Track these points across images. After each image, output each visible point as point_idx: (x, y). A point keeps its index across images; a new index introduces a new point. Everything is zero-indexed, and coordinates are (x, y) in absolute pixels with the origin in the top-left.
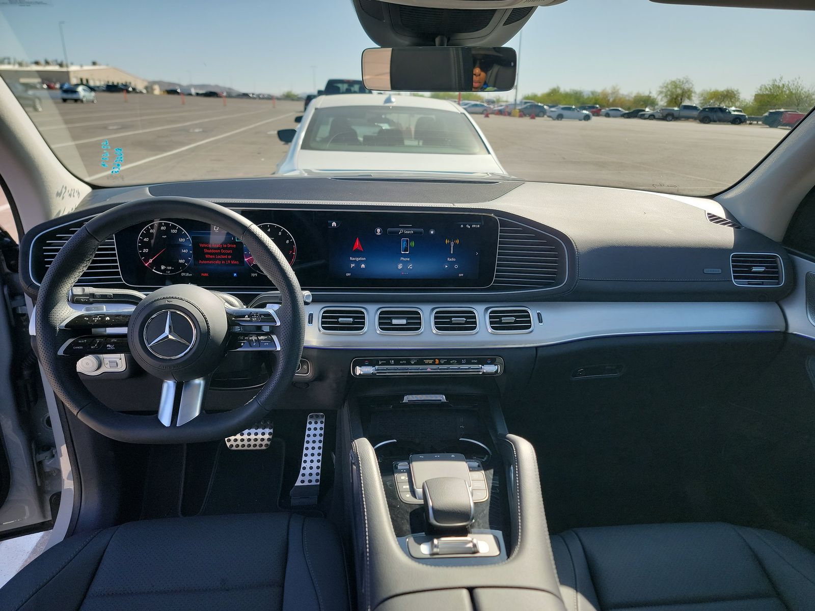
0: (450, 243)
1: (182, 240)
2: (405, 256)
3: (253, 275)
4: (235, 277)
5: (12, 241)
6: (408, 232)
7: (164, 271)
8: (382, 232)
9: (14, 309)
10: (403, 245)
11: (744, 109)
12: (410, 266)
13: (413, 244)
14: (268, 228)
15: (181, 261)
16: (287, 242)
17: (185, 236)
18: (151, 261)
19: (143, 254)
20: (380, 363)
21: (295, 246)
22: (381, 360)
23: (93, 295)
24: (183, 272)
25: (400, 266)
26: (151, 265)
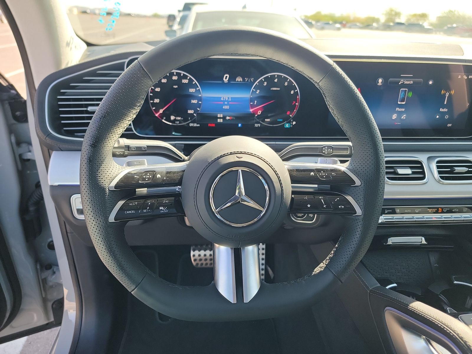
0: (445, 94)
1: (192, 90)
2: (401, 106)
3: (256, 125)
4: (240, 127)
5: (18, 95)
6: (408, 83)
7: (173, 121)
8: (385, 83)
9: (20, 156)
10: (401, 95)
11: (431, 25)
12: (404, 117)
13: (410, 94)
14: (275, 78)
15: (190, 112)
16: (292, 92)
17: (195, 86)
18: (161, 111)
19: (154, 104)
20: (386, 212)
21: (299, 97)
22: (388, 209)
23: (128, 147)
24: (191, 122)
25: (394, 117)
26: (162, 116)
